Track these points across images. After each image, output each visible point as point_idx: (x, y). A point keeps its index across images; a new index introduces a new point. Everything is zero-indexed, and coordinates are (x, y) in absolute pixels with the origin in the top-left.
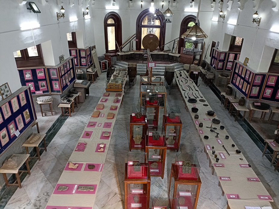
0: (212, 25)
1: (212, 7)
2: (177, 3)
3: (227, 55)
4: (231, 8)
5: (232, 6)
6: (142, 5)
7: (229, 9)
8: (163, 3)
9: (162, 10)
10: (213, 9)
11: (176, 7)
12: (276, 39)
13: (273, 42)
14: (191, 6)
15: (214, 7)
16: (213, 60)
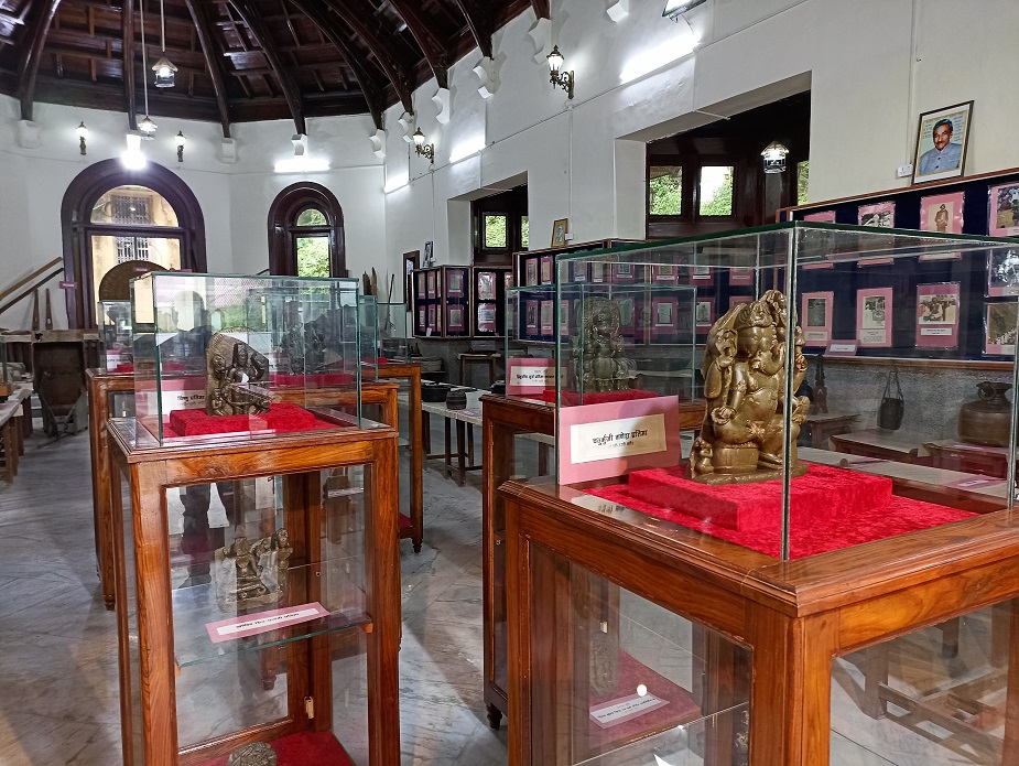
0: (387, 207)
1: (376, 148)
2: (240, 143)
3: (471, 277)
4: (452, 112)
5: (451, 106)
6: (82, 139)
7: (444, 118)
8: (179, 141)
9: (179, 168)
10: (381, 154)
11: (238, 159)
12: (650, 96)
13: (644, 110)
14: (300, 152)
15: (384, 148)
16: (422, 313)
